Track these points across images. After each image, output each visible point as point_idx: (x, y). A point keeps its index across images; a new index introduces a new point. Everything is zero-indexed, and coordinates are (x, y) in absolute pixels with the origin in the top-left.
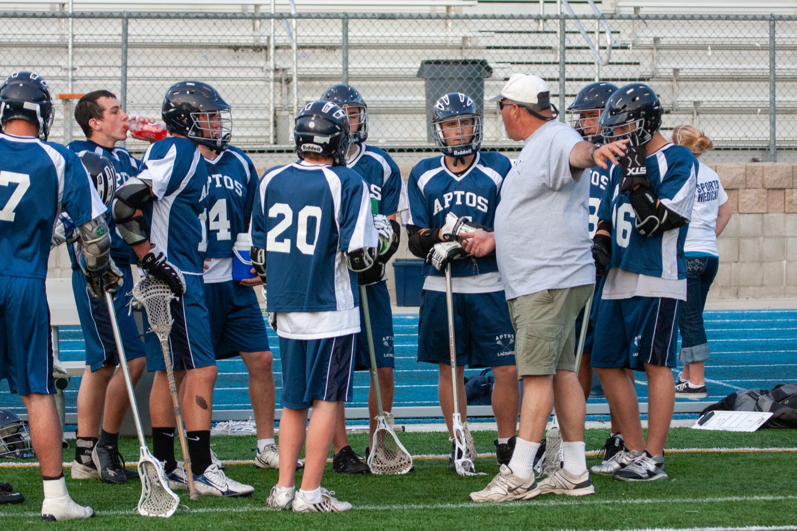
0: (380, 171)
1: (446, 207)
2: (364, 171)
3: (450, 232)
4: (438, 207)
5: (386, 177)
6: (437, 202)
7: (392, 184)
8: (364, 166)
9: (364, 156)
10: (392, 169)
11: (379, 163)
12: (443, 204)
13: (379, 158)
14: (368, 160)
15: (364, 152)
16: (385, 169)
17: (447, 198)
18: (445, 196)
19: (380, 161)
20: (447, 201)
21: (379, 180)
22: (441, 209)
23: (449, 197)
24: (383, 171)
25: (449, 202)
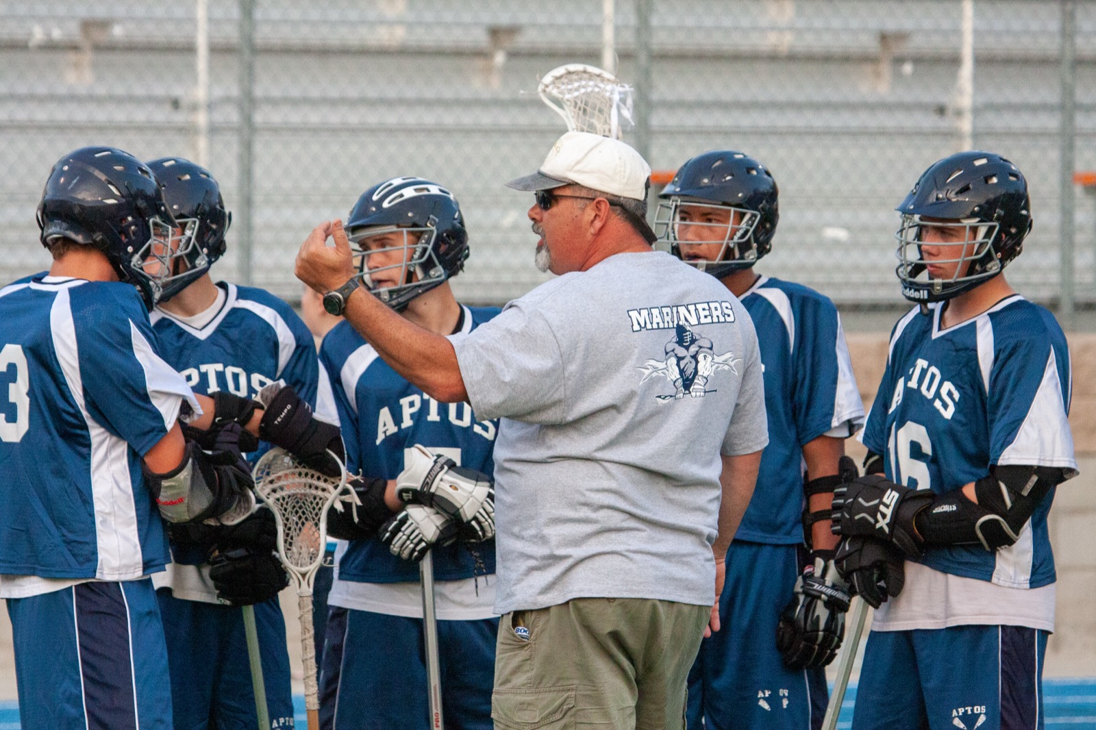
0: (271, 344)
1: (404, 426)
2: (233, 343)
3: (417, 485)
4: (385, 425)
5: (284, 357)
6: (385, 414)
7: (298, 370)
8: (234, 333)
9: (234, 311)
10: (298, 339)
11: (268, 325)
12: (397, 419)
13: (266, 313)
14: (243, 318)
15: (233, 303)
16: (281, 339)
17: (409, 405)
18: (404, 402)
19: (271, 322)
20: (407, 412)
21: (269, 362)
22: (392, 429)
23: (412, 404)
24: (276, 345)
25: (412, 416)
